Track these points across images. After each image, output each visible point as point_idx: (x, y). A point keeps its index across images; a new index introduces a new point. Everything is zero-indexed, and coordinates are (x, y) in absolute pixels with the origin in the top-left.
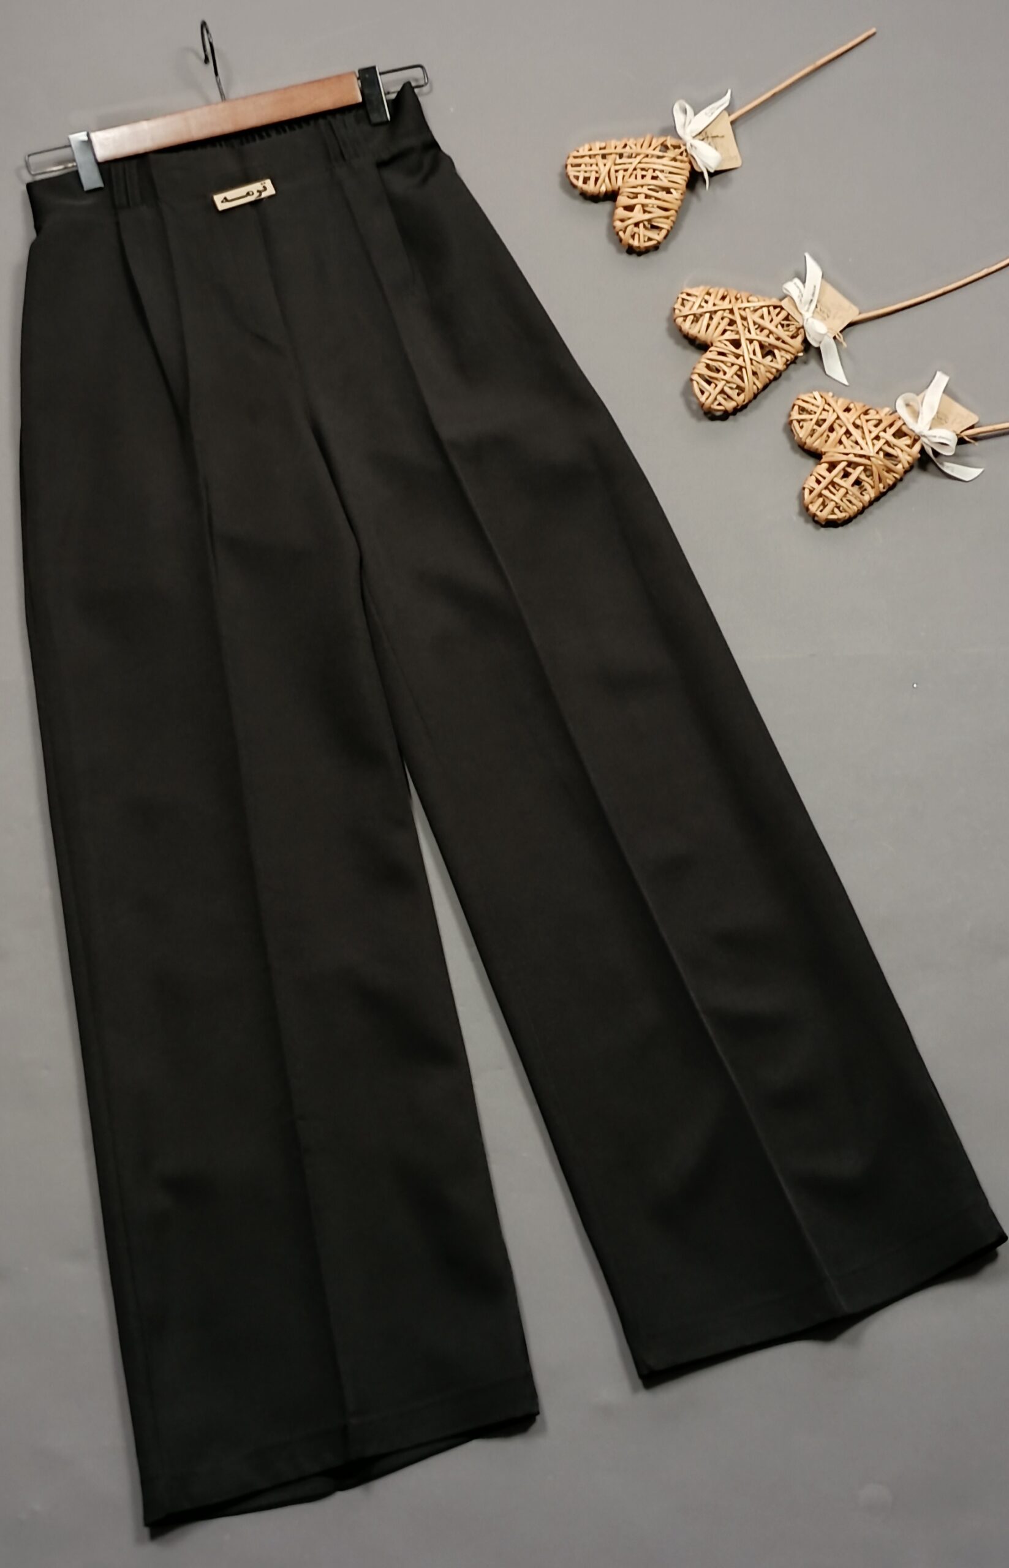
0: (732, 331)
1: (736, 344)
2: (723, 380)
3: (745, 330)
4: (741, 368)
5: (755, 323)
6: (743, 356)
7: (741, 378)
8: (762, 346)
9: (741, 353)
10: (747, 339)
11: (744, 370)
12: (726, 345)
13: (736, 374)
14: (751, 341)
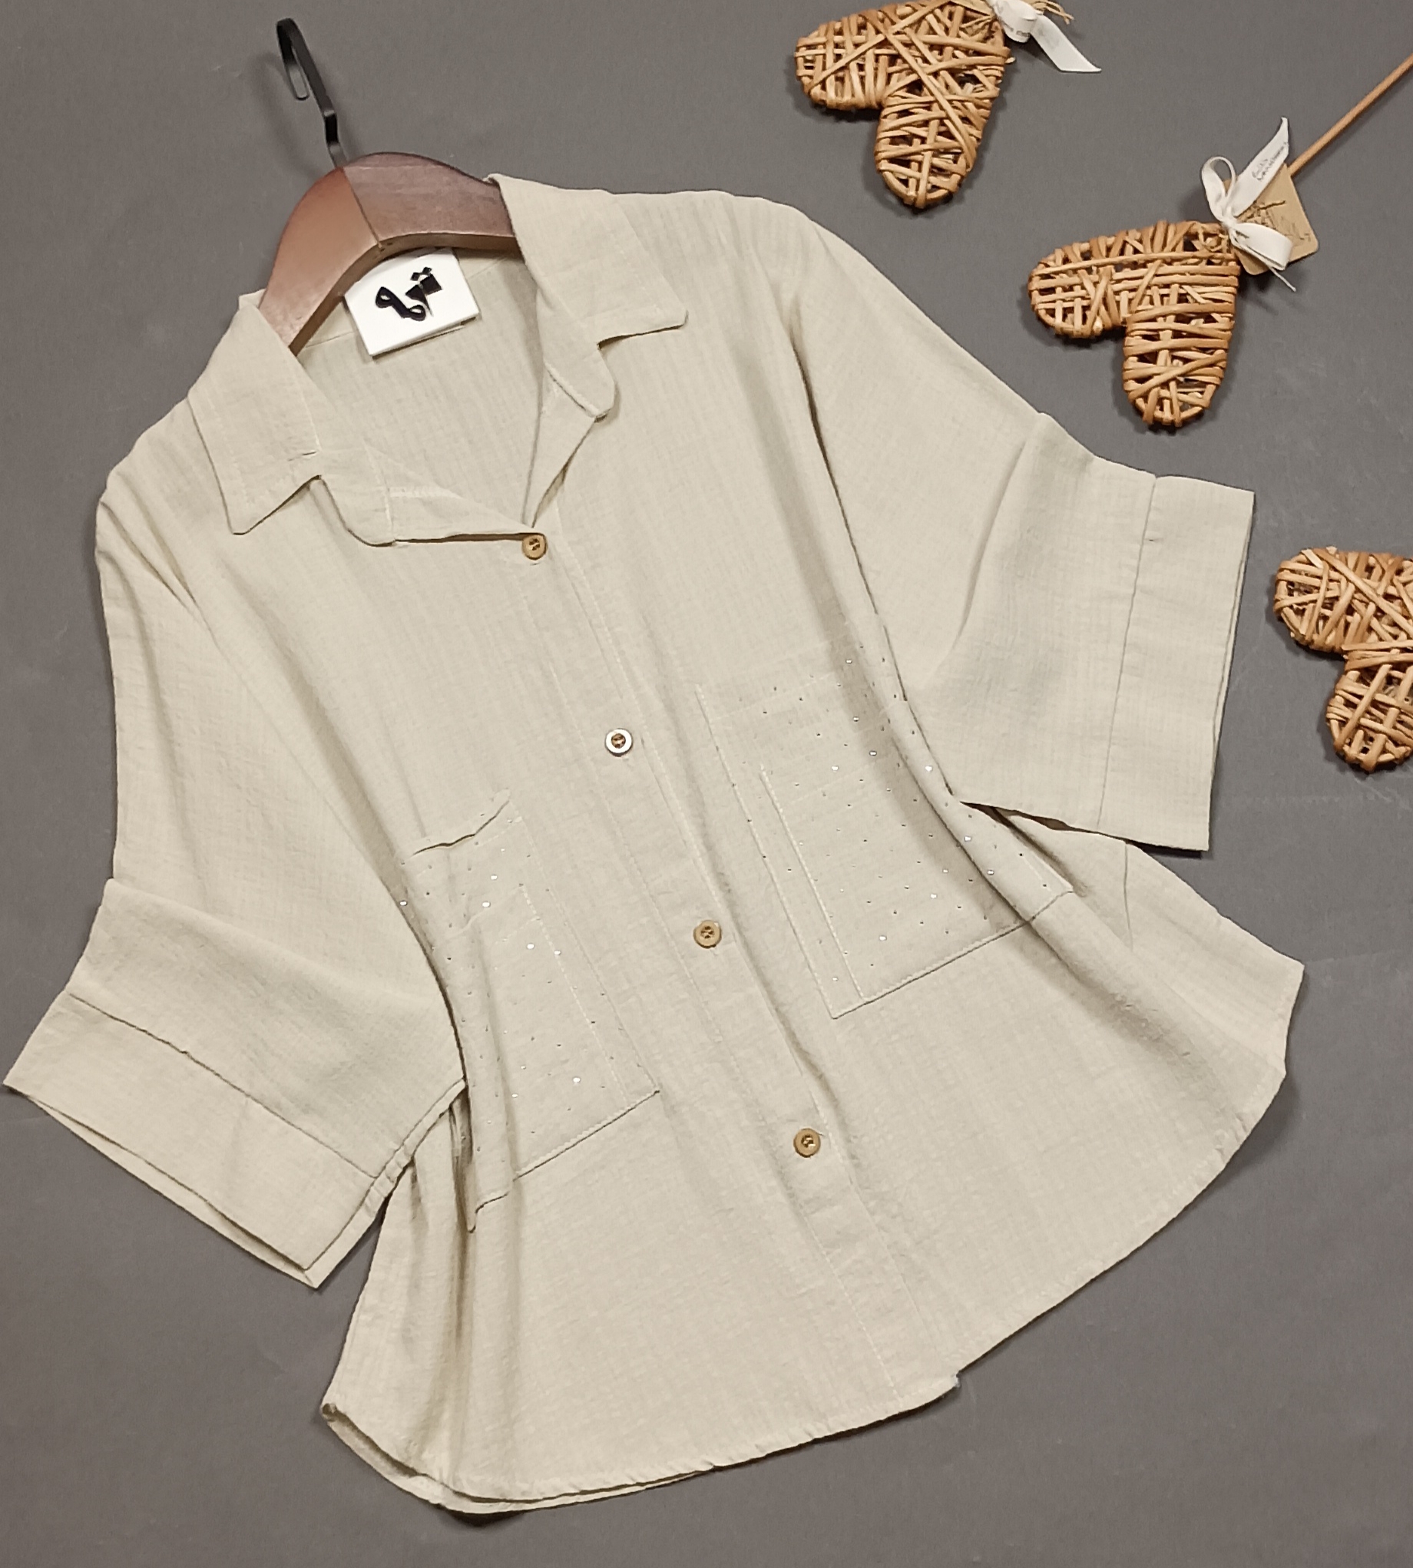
0: (900, 71)
3: (916, 61)
5: (925, 43)
8: (952, 72)
10: (929, 74)
14: (936, 74)
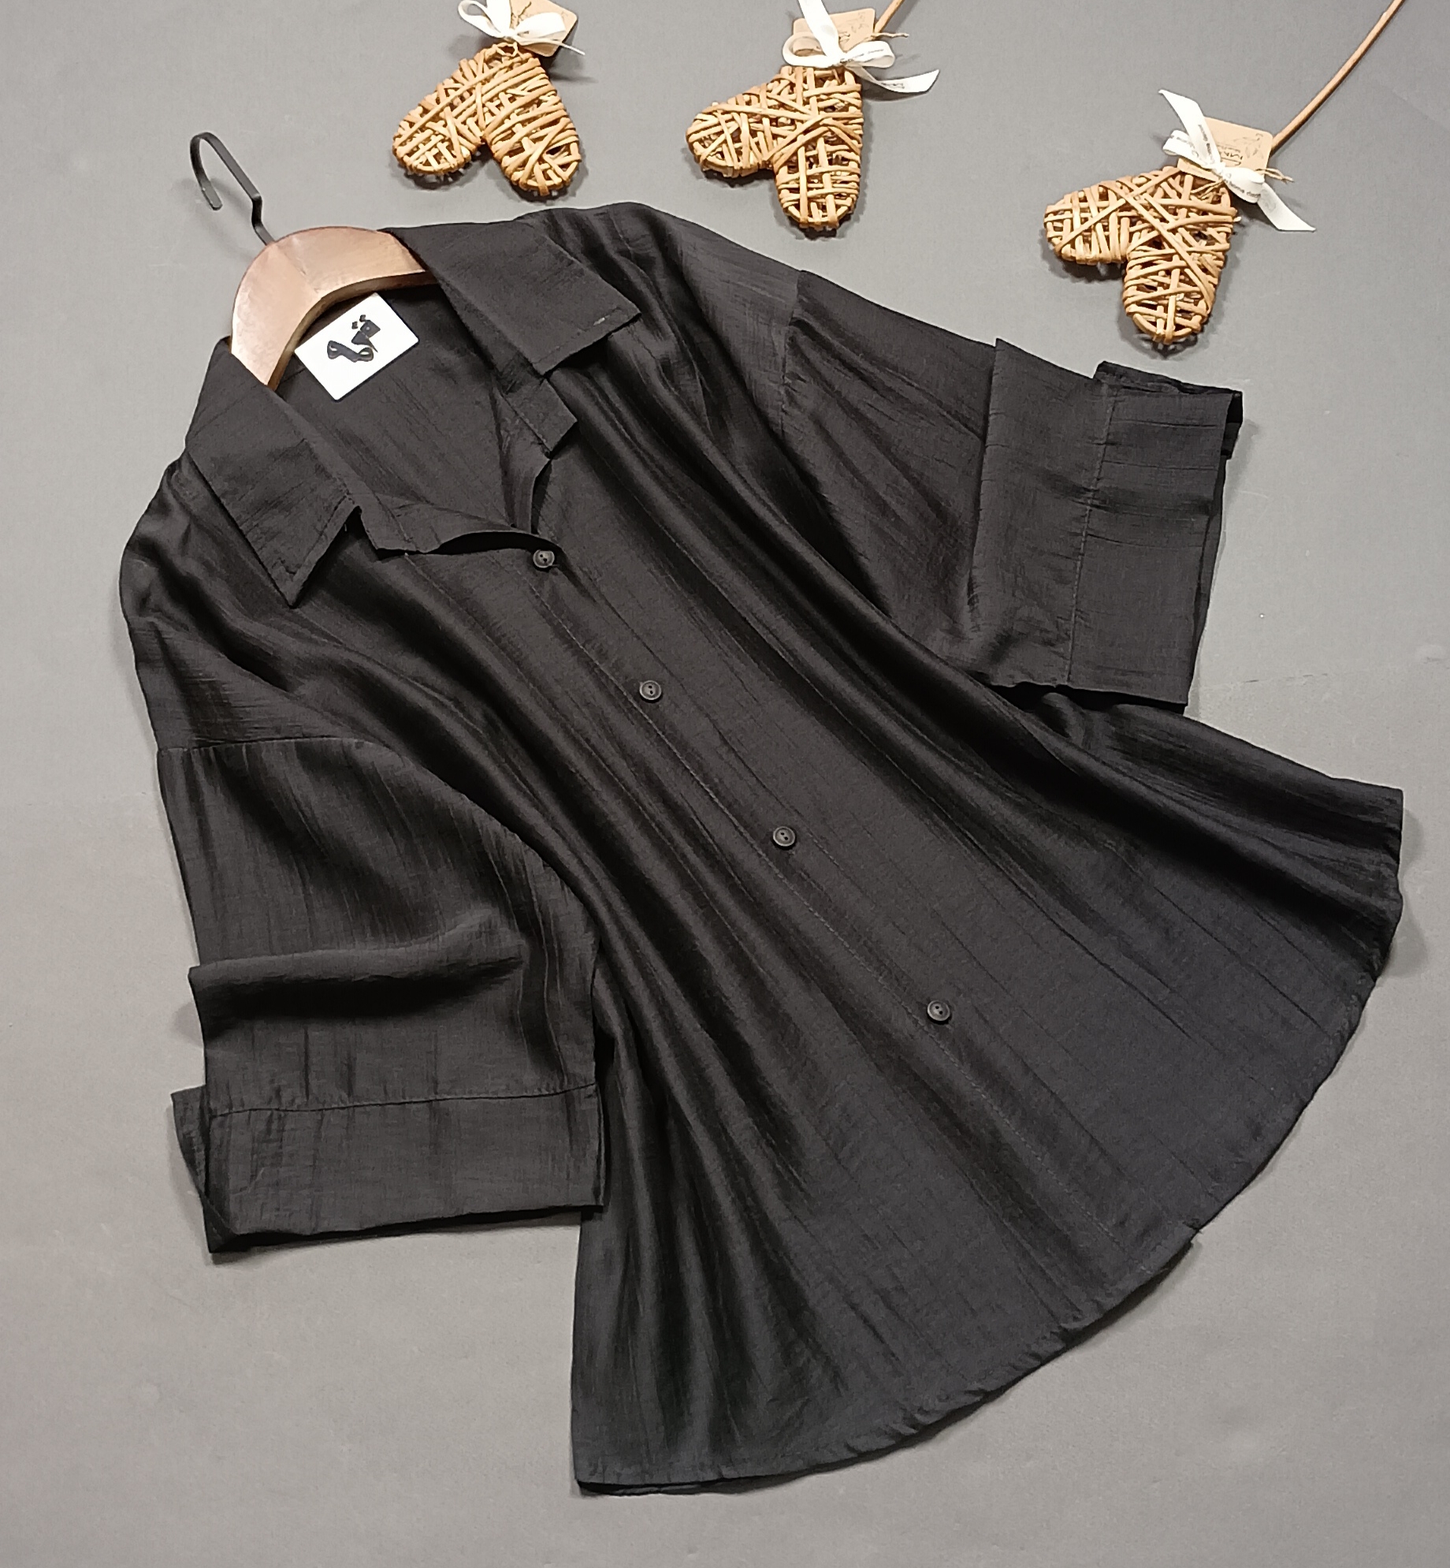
1: (1157, 242)
2: (1171, 294)
4: (1182, 268)
6: (1177, 253)
7: (1191, 282)
9: (1172, 251)
11: (1187, 271)
12: (1145, 251)
13: (1181, 281)
